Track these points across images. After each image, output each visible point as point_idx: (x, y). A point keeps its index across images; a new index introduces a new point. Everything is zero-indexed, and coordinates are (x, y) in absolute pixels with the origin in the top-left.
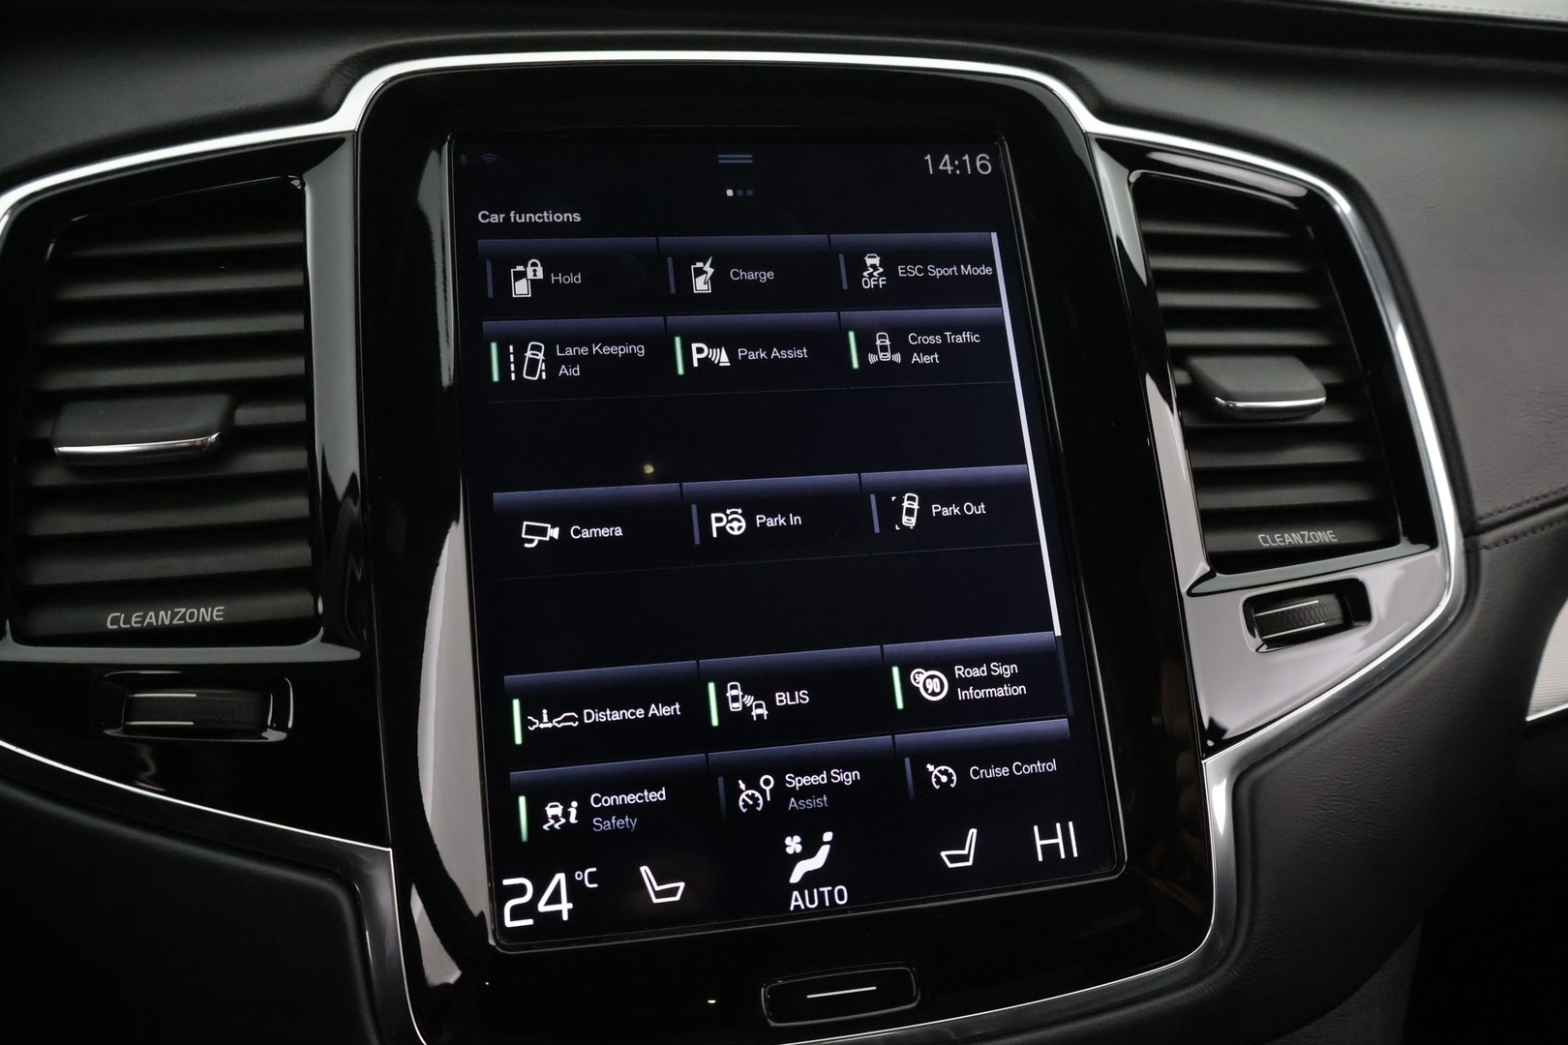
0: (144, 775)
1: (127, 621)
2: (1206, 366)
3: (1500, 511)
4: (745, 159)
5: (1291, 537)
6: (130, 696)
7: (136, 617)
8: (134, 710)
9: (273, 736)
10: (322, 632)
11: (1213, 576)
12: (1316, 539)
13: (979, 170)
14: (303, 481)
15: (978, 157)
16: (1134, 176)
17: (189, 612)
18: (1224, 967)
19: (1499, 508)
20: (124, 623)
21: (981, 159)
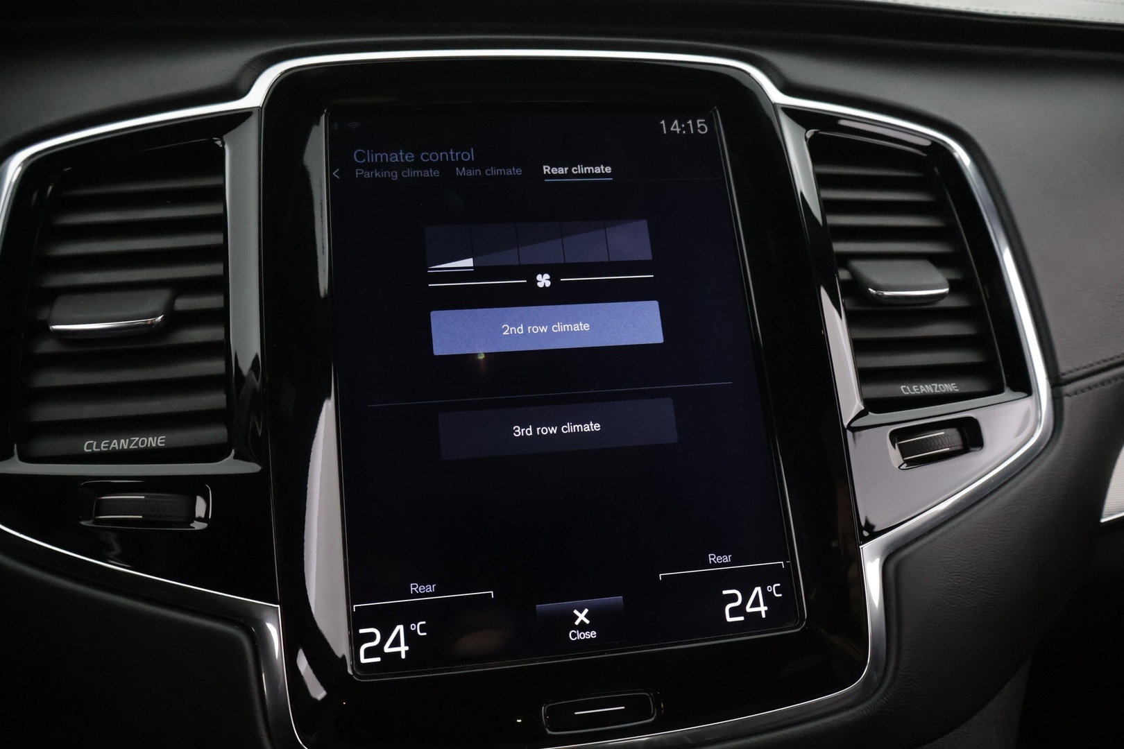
0: (110, 554)
1: (98, 446)
2: (861, 267)
3: (1079, 369)
5: (925, 388)
6: (99, 498)
7: (104, 444)
8: (101, 508)
9: (198, 526)
10: (233, 452)
11: (867, 414)
12: (943, 389)
13: (699, 130)
14: (222, 349)
15: (698, 121)
16: (810, 134)
17: (141, 440)
18: (878, 695)
19: (1077, 367)
20: (96, 448)
21: (700, 123)
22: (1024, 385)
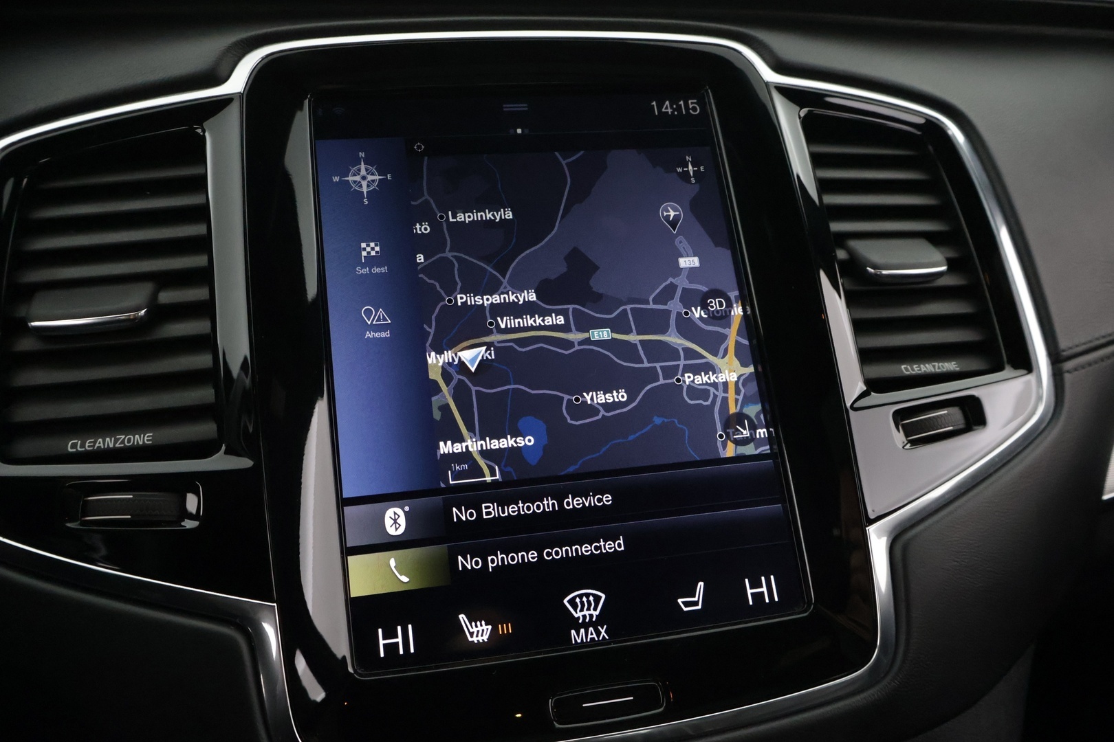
0: (96, 556)
1: (83, 445)
2: (860, 247)
3: (1077, 346)
4: (523, 107)
5: (926, 367)
6: (85, 499)
7: (89, 443)
8: (87, 509)
9: (189, 524)
10: (224, 447)
11: (870, 394)
12: (943, 368)
13: (691, 111)
14: (207, 342)
15: (690, 101)
16: (804, 112)
17: (127, 438)
18: (889, 677)
19: (1077, 343)
20: (80, 448)
21: (692, 103)
22: (1024, 362)
